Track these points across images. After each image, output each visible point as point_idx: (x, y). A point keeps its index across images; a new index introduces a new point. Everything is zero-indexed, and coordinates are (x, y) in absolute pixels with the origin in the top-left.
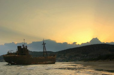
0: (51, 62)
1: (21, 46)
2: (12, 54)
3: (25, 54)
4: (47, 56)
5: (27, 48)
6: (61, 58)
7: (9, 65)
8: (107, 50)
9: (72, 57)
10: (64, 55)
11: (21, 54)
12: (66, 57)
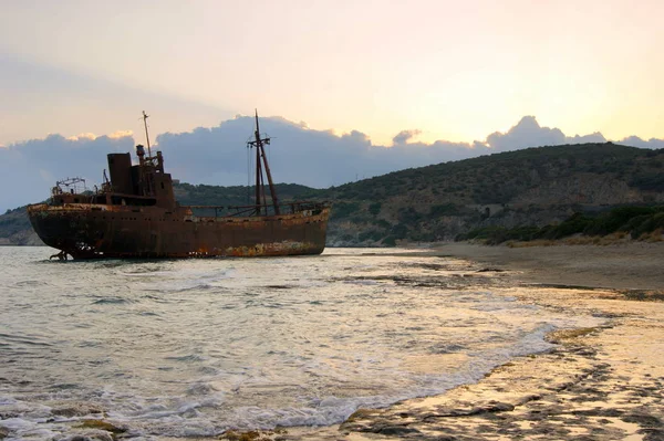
0: (299, 245)
1: (128, 155)
2: (77, 199)
4: (277, 213)
5: (160, 167)
6: (356, 221)
7: (62, 259)
8: (619, 178)
9: (418, 217)
10: (375, 209)
11: (128, 201)
12: (384, 215)
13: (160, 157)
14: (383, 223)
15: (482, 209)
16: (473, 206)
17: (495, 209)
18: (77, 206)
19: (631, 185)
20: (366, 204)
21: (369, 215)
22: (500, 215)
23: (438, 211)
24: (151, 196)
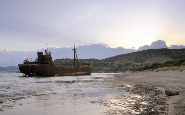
1: (42, 53)
2: (29, 63)
3: (47, 63)
5: (50, 55)
6: (108, 67)
7: (25, 76)
8: (168, 56)
9: (122, 66)
10: (112, 64)
11: (41, 63)
12: (114, 66)
13: (50, 53)
14: (114, 67)
15: (136, 64)
16: (134, 63)
17: (139, 64)
18: (29, 64)
19: (171, 58)
20: (110, 63)
21: (111, 66)
22: (141, 65)
23: (126, 64)
24: (47, 62)
